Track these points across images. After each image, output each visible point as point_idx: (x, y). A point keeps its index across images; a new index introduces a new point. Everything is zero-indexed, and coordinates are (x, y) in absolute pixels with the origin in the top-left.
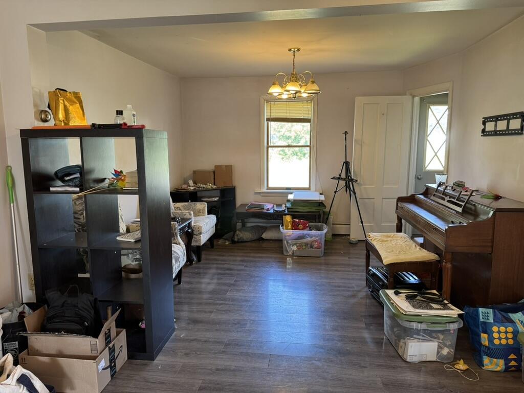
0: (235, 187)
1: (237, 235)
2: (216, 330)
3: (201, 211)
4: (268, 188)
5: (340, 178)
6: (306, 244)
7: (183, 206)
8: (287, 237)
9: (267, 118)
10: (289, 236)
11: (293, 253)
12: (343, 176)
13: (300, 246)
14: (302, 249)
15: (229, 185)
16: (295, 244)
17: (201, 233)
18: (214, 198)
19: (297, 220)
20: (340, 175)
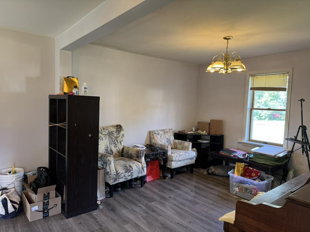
0: (223, 135)
1: (211, 169)
2: (112, 219)
3: (187, 147)
4: (250, 140)
5: (295, 140)
6: (246, 189)
7: (178, 142)
8: (233, 180)
9: (251, 88)
10: (235, 179)
11: (236, 194)
12: (300, 138)
13: (241, 189)
14: (242, 192)
15: (219, 134)
16: (238, 186)
17: (172, 161)
18: (204, 141)
19: (251, 169)
20: (296, 137)
